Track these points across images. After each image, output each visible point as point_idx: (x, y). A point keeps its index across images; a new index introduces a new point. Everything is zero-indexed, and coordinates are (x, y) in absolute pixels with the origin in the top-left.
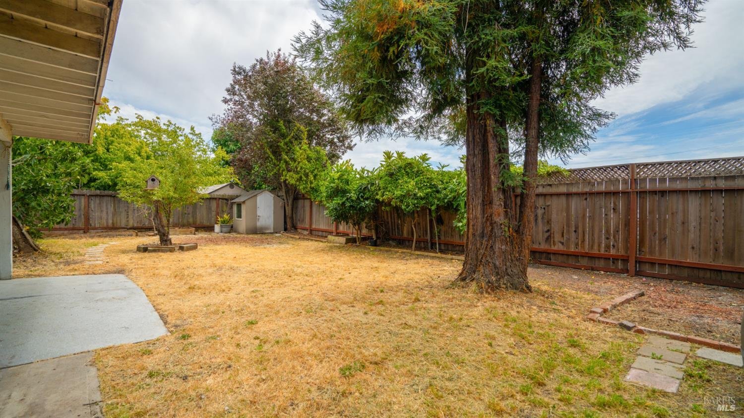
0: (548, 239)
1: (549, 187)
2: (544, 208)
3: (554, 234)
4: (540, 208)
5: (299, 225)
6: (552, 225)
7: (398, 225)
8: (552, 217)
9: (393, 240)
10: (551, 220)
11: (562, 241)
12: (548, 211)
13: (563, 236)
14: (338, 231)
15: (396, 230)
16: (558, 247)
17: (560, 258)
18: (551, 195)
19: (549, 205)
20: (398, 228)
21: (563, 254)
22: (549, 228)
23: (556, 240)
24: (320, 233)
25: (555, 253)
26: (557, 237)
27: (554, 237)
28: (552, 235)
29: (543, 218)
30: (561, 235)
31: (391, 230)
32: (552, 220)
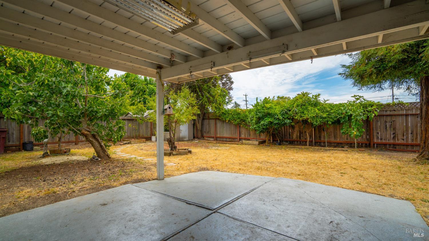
0: (394, 138)
1: (394, 111)
2: (391, 122)
3: (397, 135)
4: (388, 122)
5: (205, 135)
6: (397, 131)
7: (289, 133)
8: (397, 126)
9: (287, 141)
10: (395, 128)
11: (403, 138)
12: (394, 124)
13: (403, 136)
14: (241, 137)
15: (288, 136)
16: (400, 141)
17: (402, 147)
18: (395, 115)
19: (395, 121)
20: (289, 135)
21: (404, 145)
22: (394, 132)
23: (399, 138)
24: (224, 139)
25: (398, 145)
26: (400, 137)
27: (397, 137)
28: (396, 136)
29: (390, 127)
30: (402, 135)
31: (284, 136)
32: (397, 128)
